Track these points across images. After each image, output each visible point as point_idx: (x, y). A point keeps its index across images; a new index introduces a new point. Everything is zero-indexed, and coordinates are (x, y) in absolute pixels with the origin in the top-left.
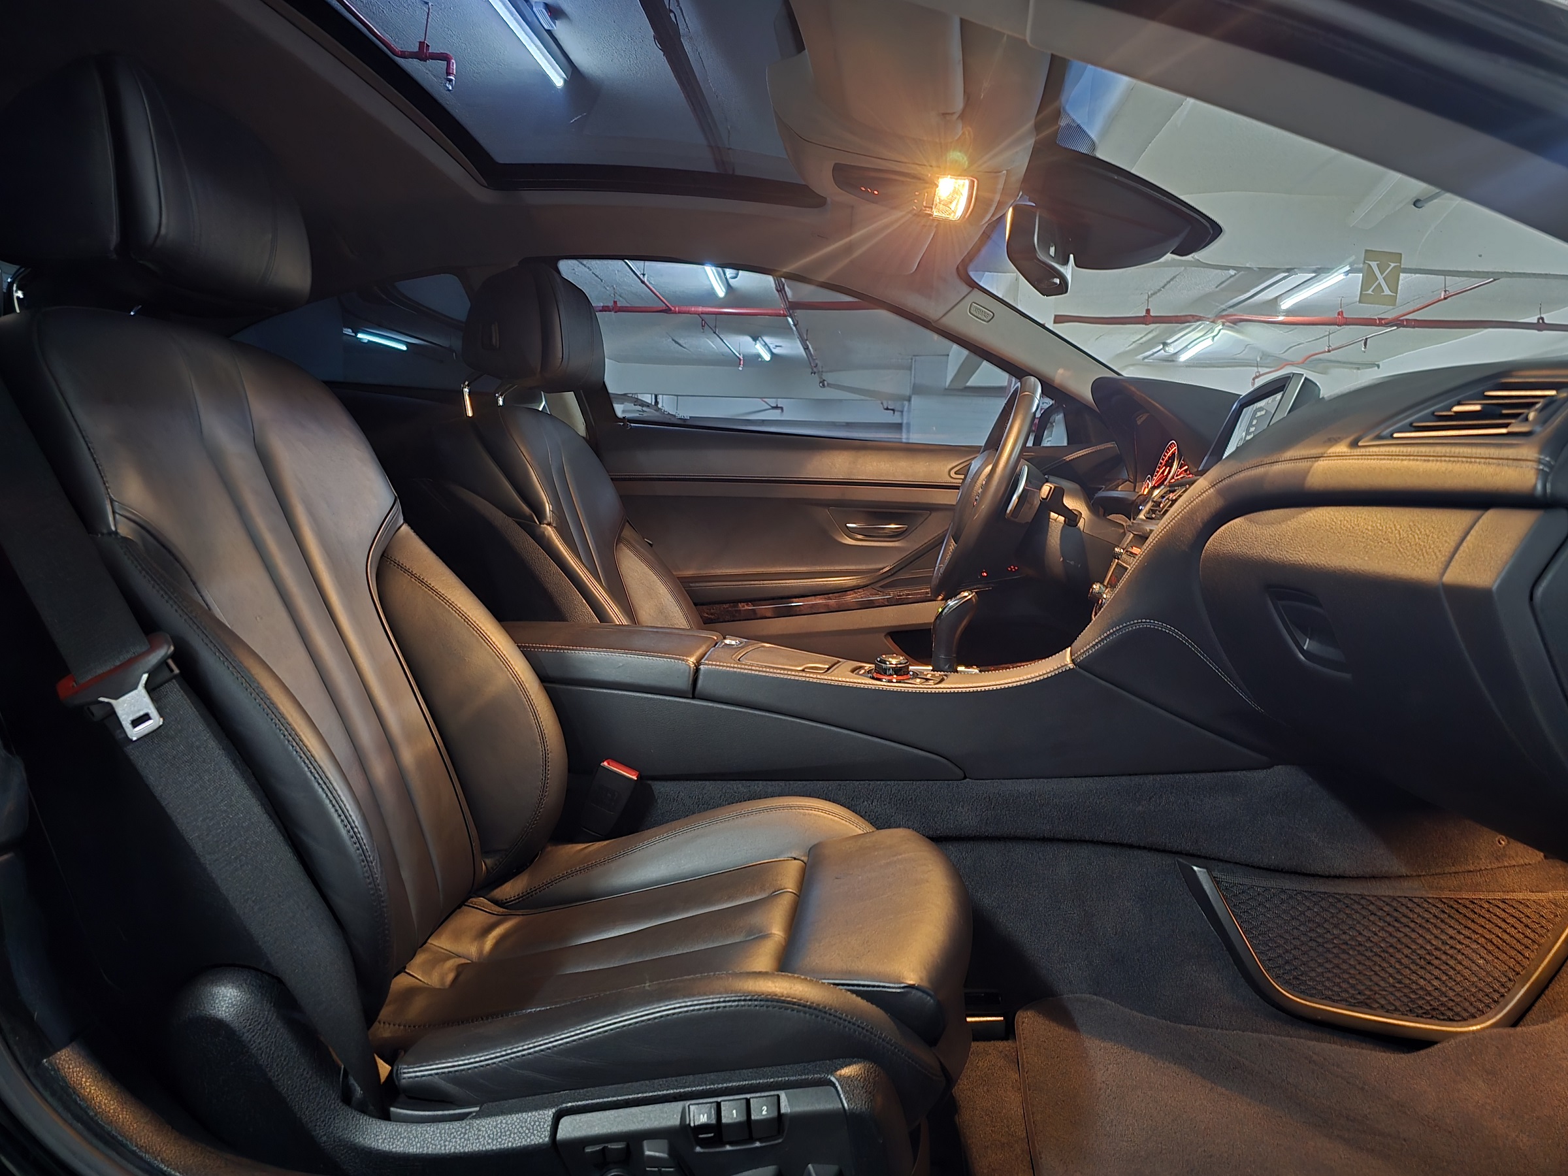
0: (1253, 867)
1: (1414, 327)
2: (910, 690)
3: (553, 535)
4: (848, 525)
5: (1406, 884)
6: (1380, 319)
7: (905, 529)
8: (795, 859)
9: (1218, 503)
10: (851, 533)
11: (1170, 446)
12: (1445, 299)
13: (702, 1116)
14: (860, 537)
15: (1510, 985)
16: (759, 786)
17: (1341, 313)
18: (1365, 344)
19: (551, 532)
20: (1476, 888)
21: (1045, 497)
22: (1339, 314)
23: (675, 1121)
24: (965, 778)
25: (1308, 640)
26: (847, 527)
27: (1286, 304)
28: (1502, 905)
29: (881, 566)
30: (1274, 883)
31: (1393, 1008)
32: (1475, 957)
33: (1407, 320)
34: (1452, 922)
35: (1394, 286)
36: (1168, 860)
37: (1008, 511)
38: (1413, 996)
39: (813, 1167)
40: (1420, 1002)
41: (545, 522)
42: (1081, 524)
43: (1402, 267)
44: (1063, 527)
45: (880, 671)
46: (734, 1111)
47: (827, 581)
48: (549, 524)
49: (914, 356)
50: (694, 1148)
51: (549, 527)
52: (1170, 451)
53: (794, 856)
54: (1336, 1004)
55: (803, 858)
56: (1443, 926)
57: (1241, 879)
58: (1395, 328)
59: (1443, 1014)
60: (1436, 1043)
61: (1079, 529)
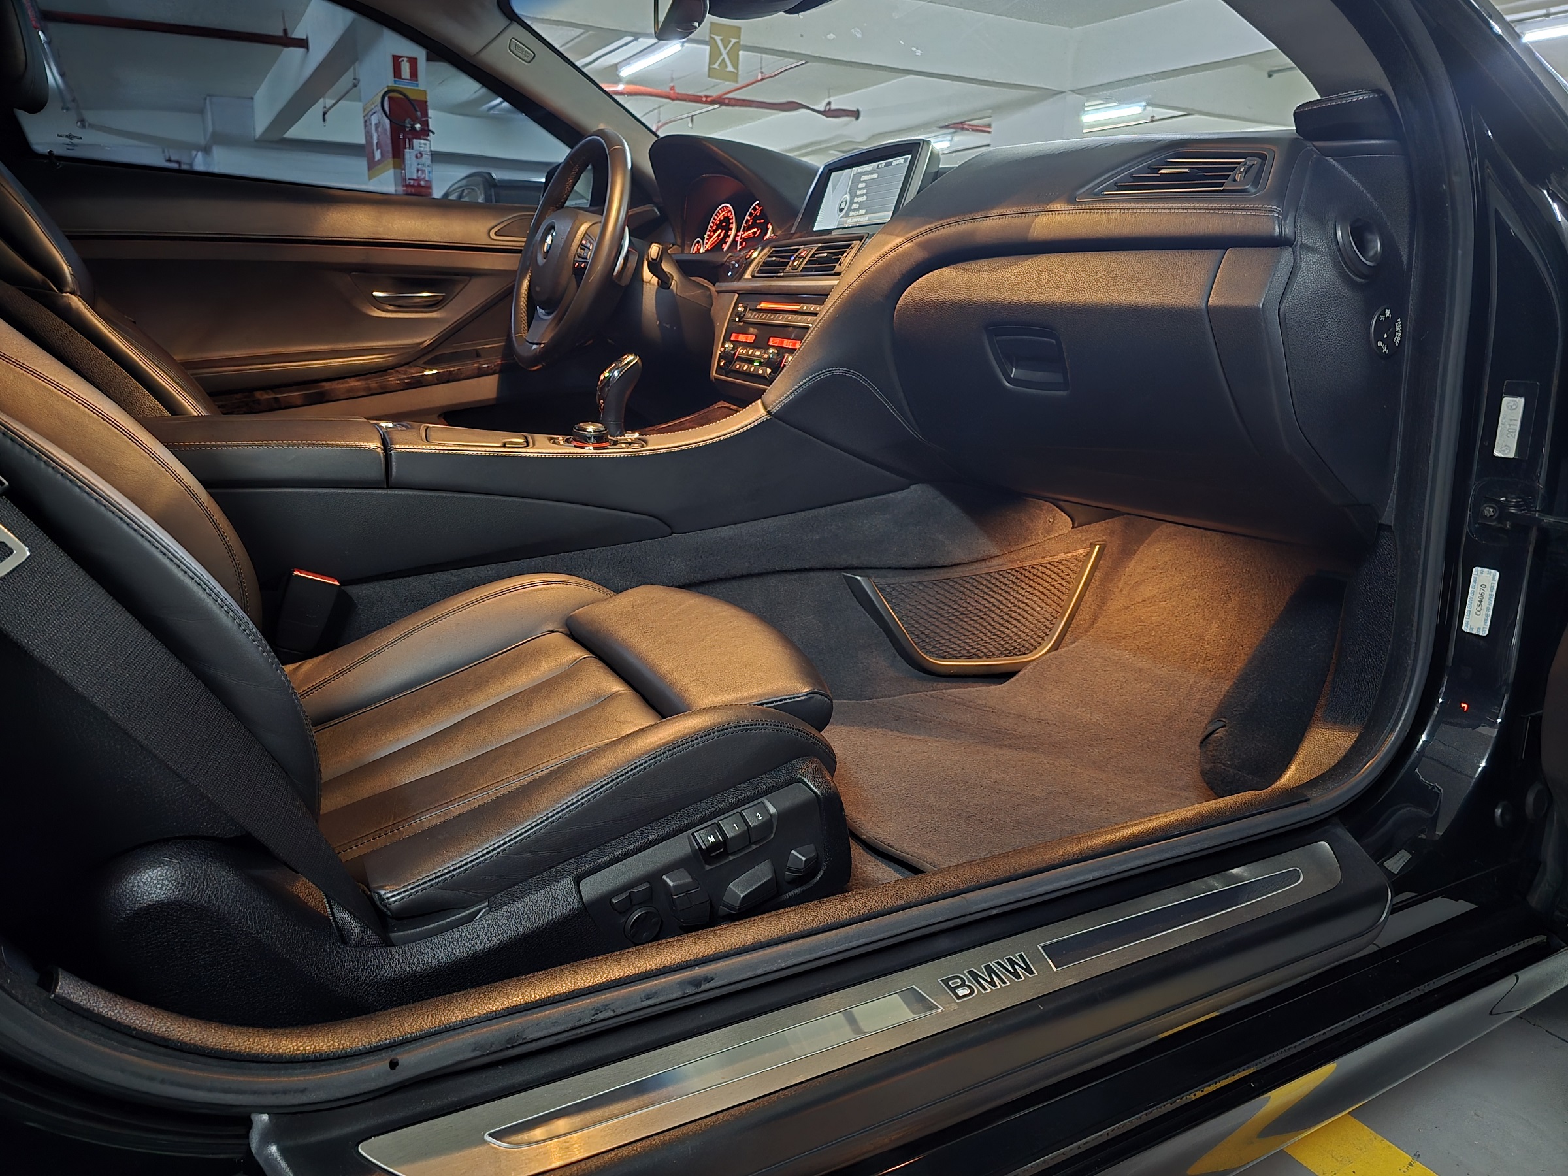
0: (903, 568)
1: (733, 105)
2: (622, 455)
3: (82, 307)
4: (374, 293)
5: (995, 562)
6: (707, 97)
7: (441, 298)
8: (553, 632)
9: (921, 255)
10: (378, 303)
11: (720, 209)
12: (762, 80)
13: (709, 838)
14: (390, 308)
15: (1054, 621)
16: (471, 573)
17: (672, 88)
18: (692, 120)
19: (76, 302)
20: (1034, 556)
21: (655, 257)
22: (671, 89)
23: (687, 850)
24: (672, 533)
25: (1014, 369)
26: (374, 296)
27: (625, 72)
28: (1049, 566)
29: (423, 340)
30: (914, 578)
31: (991, 654)
32: (1035, 606)
33: (729, 99)
34: (1023, 585)
35: (735, 63)
36: (836, 576)
37: (615, 274)
38: (1002, 642)
39: (796, 851)
40: (1007, 646)
41: (68, 290)
42: (673, 286)
43: (742, 43)
44: (657, 289)
45: (583, 440)
46: (735, 825)
47: (351, 361)
48: (73, 293)
49: (209, 95)
50: (704, 868)
51: (73, 297)
52: (720, 214)
53: (551, 629)
54: (959, 660)
55: (560, 630)
56: (1016, 588)
57: (894, 579)
58: (717, 106)
59: (1019, 651)
60: (1019, 671)
61: (672, 290)
